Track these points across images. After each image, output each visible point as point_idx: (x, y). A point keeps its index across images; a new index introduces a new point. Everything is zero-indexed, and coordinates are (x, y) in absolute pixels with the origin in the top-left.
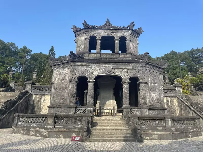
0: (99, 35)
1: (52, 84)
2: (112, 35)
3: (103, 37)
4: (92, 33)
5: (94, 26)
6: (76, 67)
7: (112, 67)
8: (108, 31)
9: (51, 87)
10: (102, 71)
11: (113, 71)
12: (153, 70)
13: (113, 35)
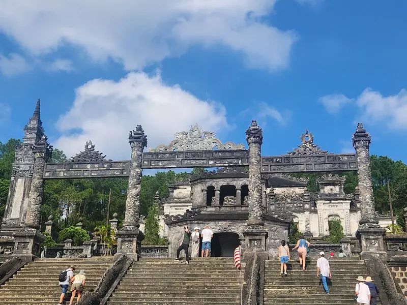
0: (218, 184)
1: (169, 244)
2: (232, 184)
3: (222, 187)
4: (210, 183)
5: (213, 171)
6: (192, 225)
7: (228, 224)
8: (228, 180)
9: (167, 248)
10: (218, 228)
11: (230, 228)
12: (274, 226)
13: (234, 183)
